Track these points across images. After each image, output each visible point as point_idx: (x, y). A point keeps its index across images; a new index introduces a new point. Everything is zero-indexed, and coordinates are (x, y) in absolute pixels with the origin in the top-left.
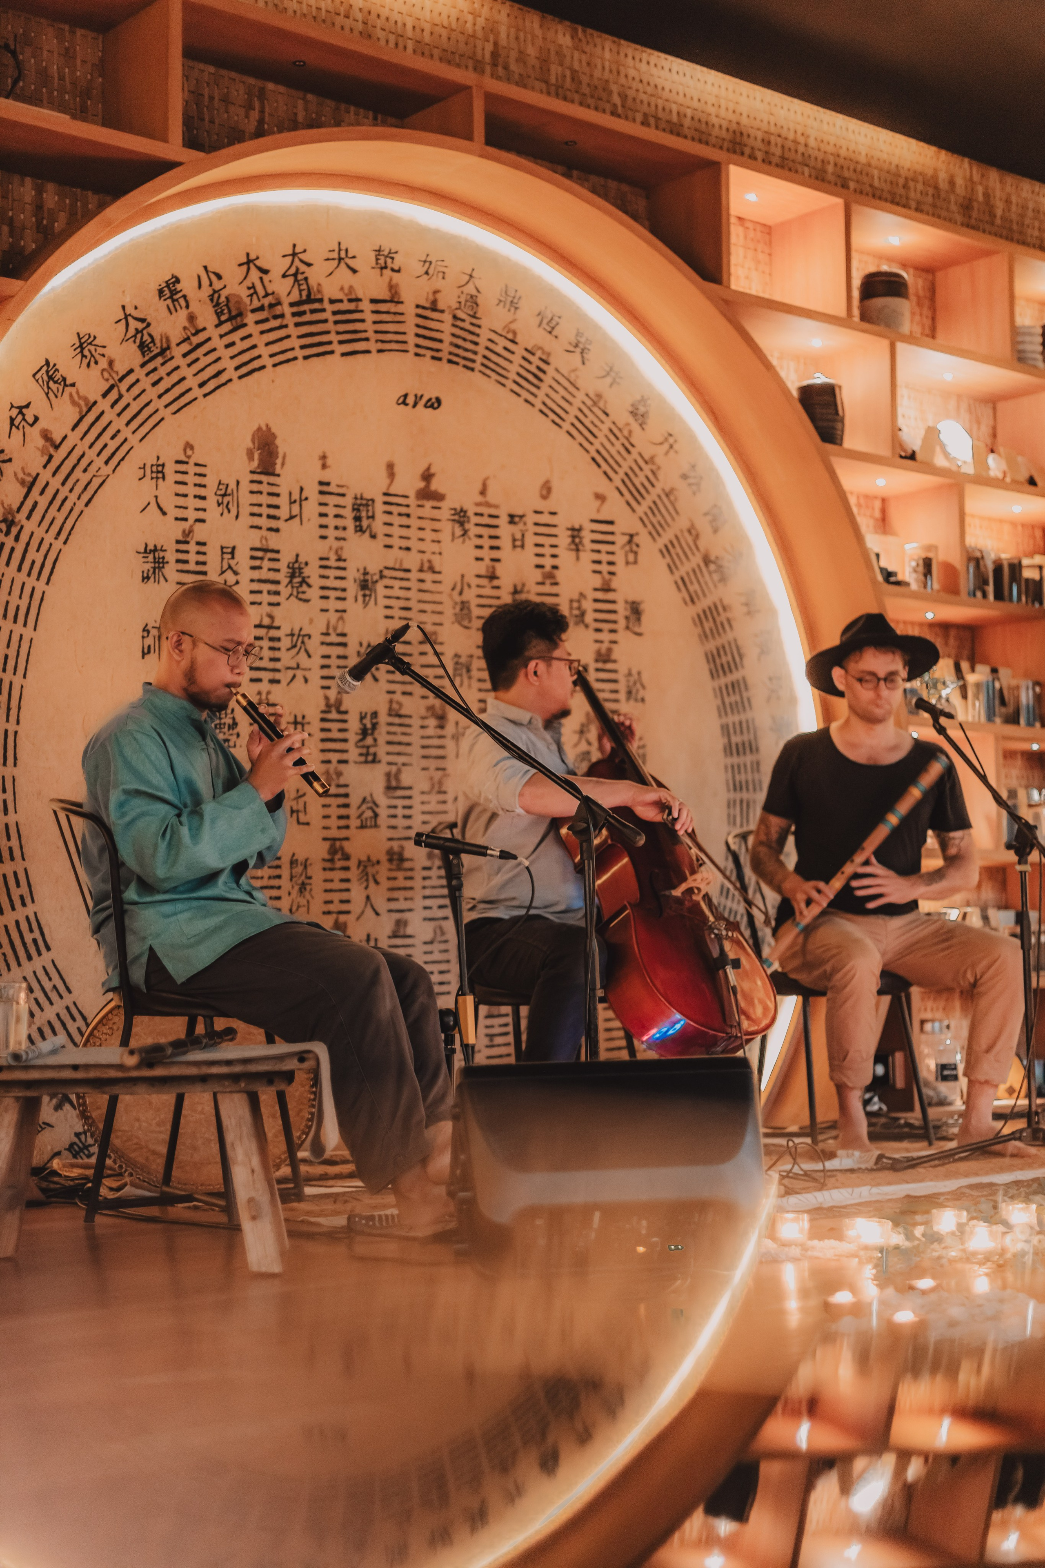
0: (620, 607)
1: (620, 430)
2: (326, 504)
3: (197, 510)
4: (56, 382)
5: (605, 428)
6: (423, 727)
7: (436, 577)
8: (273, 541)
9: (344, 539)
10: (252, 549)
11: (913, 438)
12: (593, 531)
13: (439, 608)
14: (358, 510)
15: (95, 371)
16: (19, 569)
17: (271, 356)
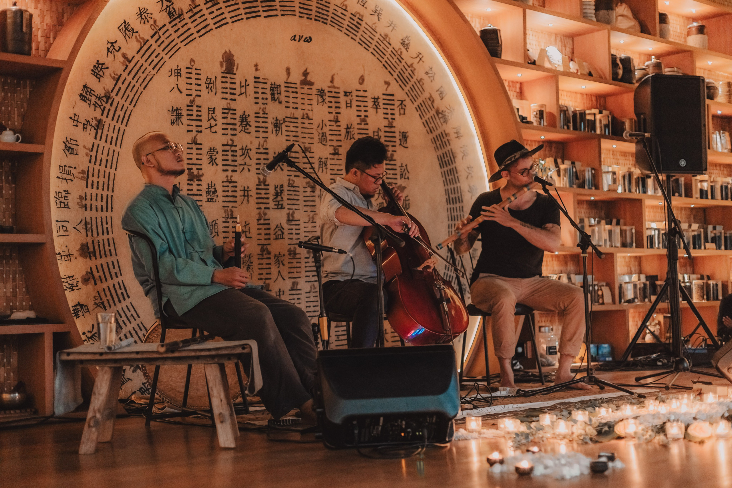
0: (397, 135)
1: (396, 51)
2: (258, 88)
3: (196, 90)
4: (129, 31)
5: (389, 51)
6: (304, 192)
7: (310, 121)
8: (233, 105)
9: (267, 104)
10: (223, 109)
11: (534, 54)
12: (384, 99)
13: (311, 136)
14: (273, 90)
15: (148, 25)
16: (113, 119)
17: (231, 18)
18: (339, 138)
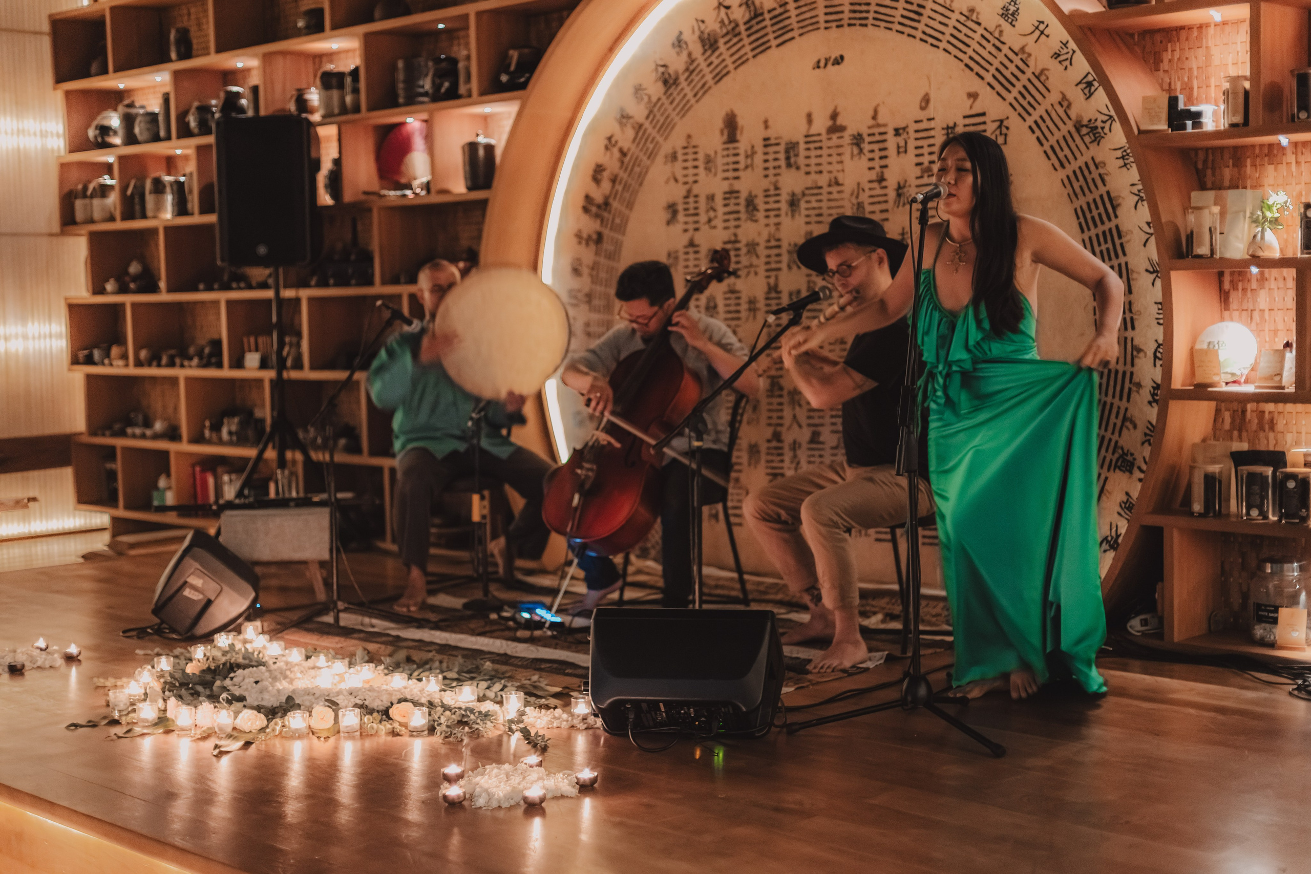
1: (991, 33)
2: (768, 153)
3: (694, 175)
4: (624, 118)
5: (977, 36)
7: (840, 188)
8: (737, 185)
9: (779, 174)
10: (724, 193)
14: (788, 152)
15: (642, 105)
17: (734, 63)
18: (883, 206)
